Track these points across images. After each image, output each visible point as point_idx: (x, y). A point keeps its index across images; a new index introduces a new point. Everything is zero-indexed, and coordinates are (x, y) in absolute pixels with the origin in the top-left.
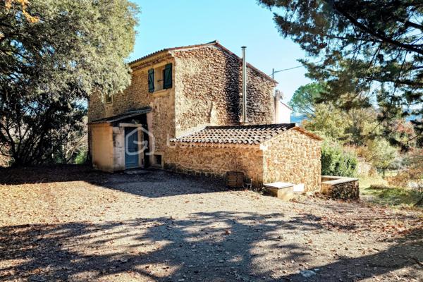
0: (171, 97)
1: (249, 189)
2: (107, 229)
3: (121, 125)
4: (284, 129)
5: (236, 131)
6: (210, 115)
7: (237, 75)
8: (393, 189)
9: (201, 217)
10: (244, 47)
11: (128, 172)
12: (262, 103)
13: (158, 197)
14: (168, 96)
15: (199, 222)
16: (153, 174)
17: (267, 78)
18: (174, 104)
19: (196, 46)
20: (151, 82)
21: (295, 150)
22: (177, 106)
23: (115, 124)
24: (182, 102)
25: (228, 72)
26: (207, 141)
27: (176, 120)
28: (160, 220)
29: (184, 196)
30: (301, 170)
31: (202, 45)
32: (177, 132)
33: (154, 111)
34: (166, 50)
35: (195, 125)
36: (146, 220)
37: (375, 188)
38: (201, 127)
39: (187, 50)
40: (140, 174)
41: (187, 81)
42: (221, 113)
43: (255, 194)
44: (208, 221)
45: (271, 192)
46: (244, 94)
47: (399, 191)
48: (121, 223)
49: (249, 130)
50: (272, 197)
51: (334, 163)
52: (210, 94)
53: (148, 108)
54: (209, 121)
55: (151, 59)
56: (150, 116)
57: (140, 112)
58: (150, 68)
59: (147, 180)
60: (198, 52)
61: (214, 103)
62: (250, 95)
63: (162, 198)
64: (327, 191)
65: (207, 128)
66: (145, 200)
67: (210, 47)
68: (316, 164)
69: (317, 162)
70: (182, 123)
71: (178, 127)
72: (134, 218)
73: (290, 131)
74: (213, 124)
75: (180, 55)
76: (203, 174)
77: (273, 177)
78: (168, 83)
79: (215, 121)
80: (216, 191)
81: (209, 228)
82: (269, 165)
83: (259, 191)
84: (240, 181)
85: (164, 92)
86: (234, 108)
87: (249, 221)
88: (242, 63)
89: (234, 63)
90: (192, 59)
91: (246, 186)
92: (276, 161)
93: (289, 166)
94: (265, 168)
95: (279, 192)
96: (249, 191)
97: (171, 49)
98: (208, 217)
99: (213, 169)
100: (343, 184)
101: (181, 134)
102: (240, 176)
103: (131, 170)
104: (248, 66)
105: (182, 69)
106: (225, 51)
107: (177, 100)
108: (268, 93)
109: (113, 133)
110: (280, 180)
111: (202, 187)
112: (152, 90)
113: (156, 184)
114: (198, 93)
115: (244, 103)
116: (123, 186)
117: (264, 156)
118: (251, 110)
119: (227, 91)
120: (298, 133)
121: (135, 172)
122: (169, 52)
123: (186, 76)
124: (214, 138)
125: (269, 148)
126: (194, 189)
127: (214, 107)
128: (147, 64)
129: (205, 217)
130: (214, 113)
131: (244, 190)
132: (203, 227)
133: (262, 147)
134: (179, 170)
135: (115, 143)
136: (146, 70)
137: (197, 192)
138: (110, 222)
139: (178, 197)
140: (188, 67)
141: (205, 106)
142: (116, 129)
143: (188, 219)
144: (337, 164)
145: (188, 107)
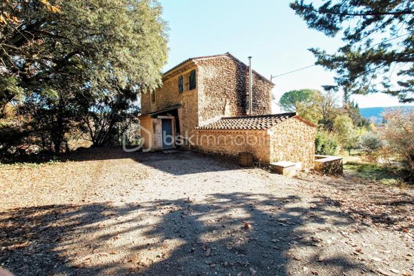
0: (195, 96)
1: (258, 167)
2: (122, 214)
3: (159, 117)
4: (287, 117)
5: (245, 120)
6: (224, 109)
7: (244, 79)
8: (367, 165)
9: (218, 200)
10: (250, 58)
11: (165, 152)
12: (263, 100)
13: (182, 174)
14: (193, 95)
15: (216, 208)
16: (182, 154)
17: (267, 81)
18: (197, 101)
19: (214, 56)
20: (180, 86)
21: (295, 135)
22: (199, 102)
23: (155, 116)
24: (204, 99)
25: (238, 76)
26: (223, 128)
27: (199, 113)
28: (177, 202)
29: (203, 174)
30: (300, 151)
31: (218, 56)
32: (199, 122)
33: (183, 107)
34: (190, 59)
35: (213, 117)
36: (164, 203)
37: (351, 164)
38: (217, 118)
39: (206, 59)
40: (173, 153)
41: (207, 83)
42: (233, 108)
43: (264, 172)
44: (225, 206)
45: (277, 170)
46: (250, 93)
47: (373, 167)
48: (139, 207)
49: (256, 119)
50: (278, 175)
51: (321, 145)
52: (224, 93)
53: (179, 105)
54: (224, 113)
55: (181, 67)
56: (180, 111)
57: (172, 108)
58: (179, 75)
59: (177, 158)
60: (215, 61)
61: (227, 100)
62: (254, 94)
63: (185, 175)
64: (318, 167)
65: (222, 119)
66: (170, 178)
67: (224, 57)
68: (311, 146)
69: (312, 144)
70: (203, 115)
71: (200, 118)
72: (153, 200)
73: (291, 119)
74: (226, 116)
75: (201, 63)
76: (220, 154)
77: (278, 158)
78: (193, 85)
79: (228, 114)
80: (230, 169)
81: (225, 217)
82: (274, 147)
83: (267, 169)
84: (250, 161)
85: (190, 93)
86: (242, 104)
87: (268, 207)
88: (248, 70)
89: (242, 69)
90: (210, 66)
91: (255, 164)
92: (280, 144)
93: (290, 147)
94: (272, 150)
95: (284, 170)
96: (258, 169)
97: (194, 59)
98: (225, 200)
99: (227, 150)
100: (331, 162)
101: (202, 123)
102: (250, 157)
103: (166, 150)
104: (253, 72)
105: (203, 74)
106: (236, 61)
107: (200, 98)
108: (268, 92)
109: (154, 123)
110: (283, 160)
111: (219, 165)
112: (181, 91)
113: (183, 161)
114: (215, 93)
115: (250, 100)
116: (157, 163)
117: (271, 139)
118: (255, 106)
119: (238, 91)
120: (298, 121)
121: (170, 152)
122: (193, 61)
123: (206, 79)
124: (228, 125)
125: (275, 133)
126: (212, 167)
127: (228, 103)
128: (178, 72)
129: (222, 200)
130: (227, 107)
131: (254, 168)
132: (220, 216)
133: (269, 132)
134: (201, 150)
135: (154, 131)
136: (177, 77)
137: (215, 170)
138: (129, 205)
139: (198, 174)
140: (207, 73)
141: (221, 102)
142: (155, 120)
143: (205, 202)
144: (323, 146)
145: (208, 102)
